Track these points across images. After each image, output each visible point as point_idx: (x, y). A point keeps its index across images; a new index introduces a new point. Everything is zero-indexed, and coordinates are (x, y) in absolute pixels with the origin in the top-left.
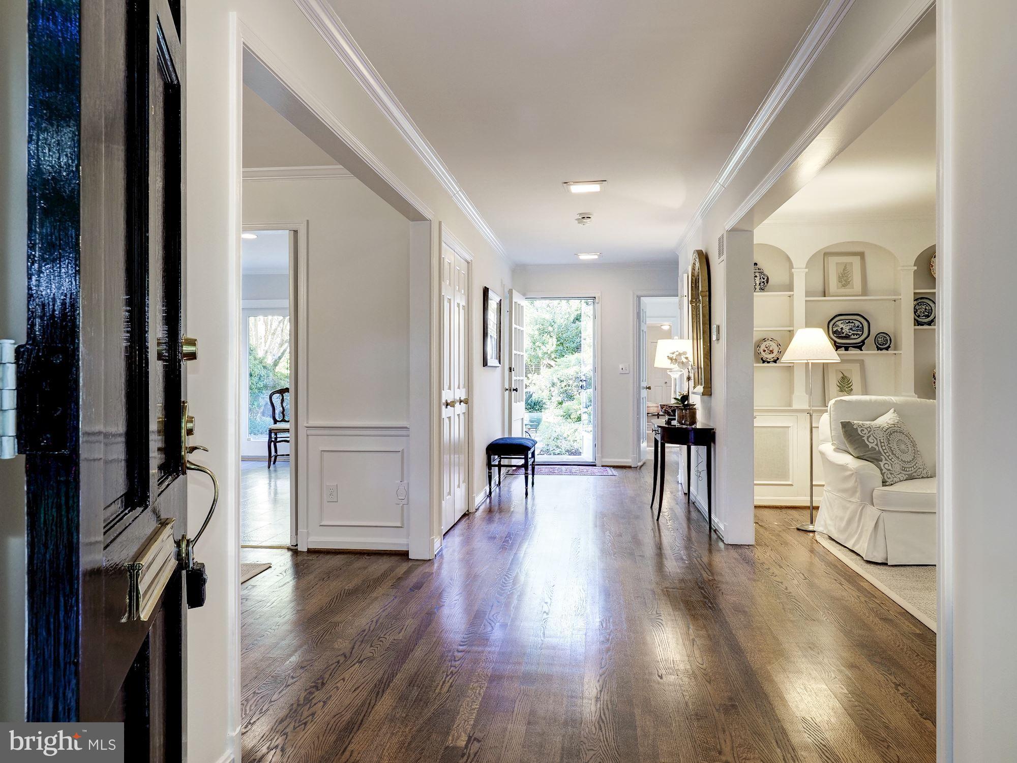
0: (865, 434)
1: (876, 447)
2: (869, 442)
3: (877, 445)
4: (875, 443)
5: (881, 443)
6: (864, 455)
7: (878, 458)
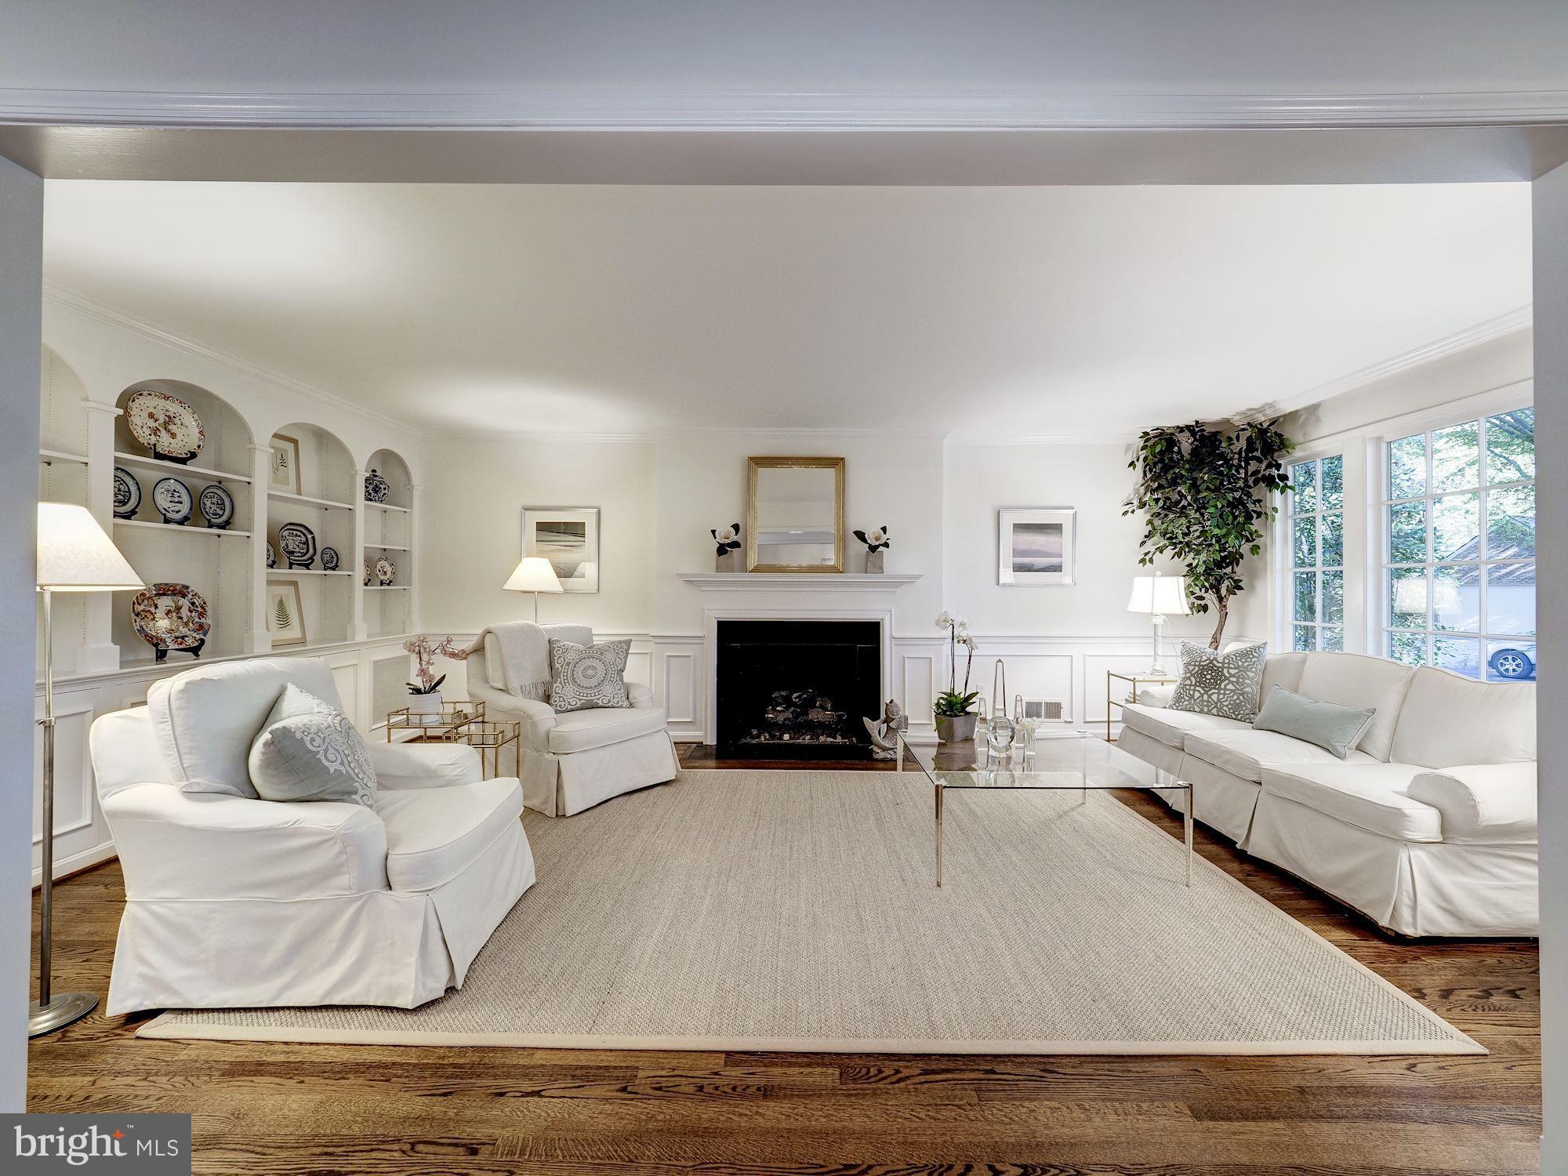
0: (319, 747)
1: (342, 768)
2: (328, 760)
3: (342, 763)
4: (339, 761)
5: (347, 756)
6: (321, 792)
7: (349, 789)
